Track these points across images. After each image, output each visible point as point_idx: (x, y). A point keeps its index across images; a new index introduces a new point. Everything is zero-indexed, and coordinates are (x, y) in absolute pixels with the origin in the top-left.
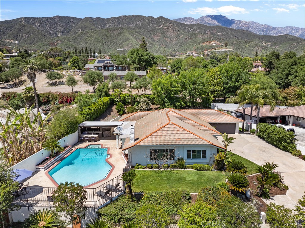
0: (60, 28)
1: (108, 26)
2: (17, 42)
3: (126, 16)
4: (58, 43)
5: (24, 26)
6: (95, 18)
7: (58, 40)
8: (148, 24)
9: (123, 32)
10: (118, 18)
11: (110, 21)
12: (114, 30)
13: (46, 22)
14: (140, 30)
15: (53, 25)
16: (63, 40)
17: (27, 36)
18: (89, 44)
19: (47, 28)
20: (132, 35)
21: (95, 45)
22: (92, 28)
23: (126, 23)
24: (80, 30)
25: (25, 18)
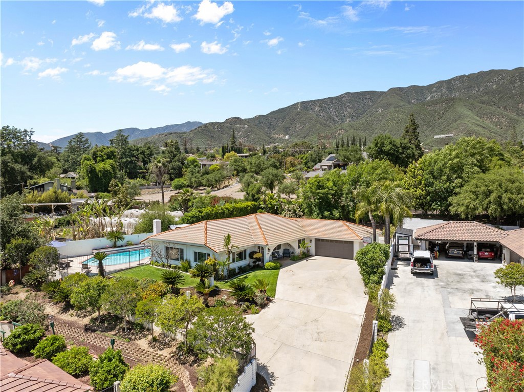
0: (349, 110)
1: (429, 97)
2: (287, 137)
3: (464, 76)
4: (339, 135)
5: (299, 113)
6: (407, 88)
7: (340, 130)
9: (453, 105)
10: (449, 82)
11: (433, 88)
12: (437, 104)
13: (329, 105)
15: (338, 108)
16: (347, 129)
17: (301, 127)
18: (389, 132)
19: (331, 113)
20: (472, 108)
21: (398, 132)
22: (399, 104)
23: (464, 89)
24: (380, 110)
25: (302, 103)
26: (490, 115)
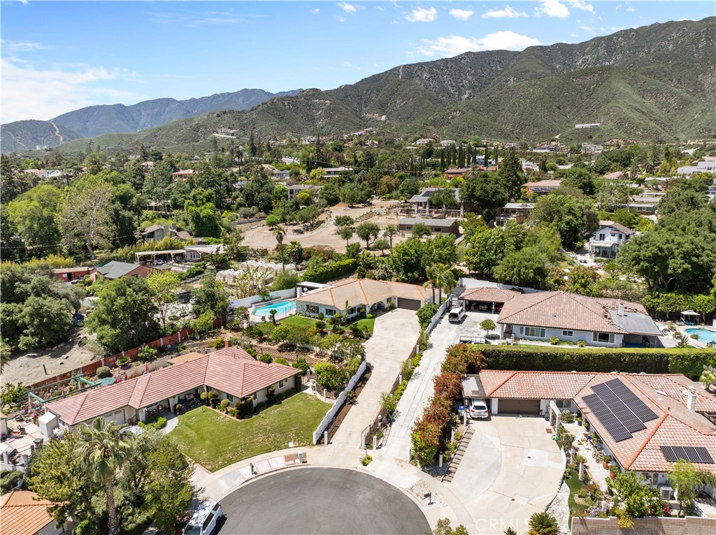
0: (470, 78)
1: (581, 61)
2: (384, 118)
3: (631, 30)
4: (453, 118)
5: (400, 83)
6: (552, 46)
7: (454, 111)
8: (693, 42)
9: (608, 78)
10: (609, 38)
11: (587, 47)
12: (587, 75)
13: (442, 70)
14: (662, 65)
15: (455, 75)
16: (465, 110)
17: (403, 104)
18: (519, 114)
19: (445, 82)
20: (633, 82)
21: (531, 116)
22: (538, 71)
23: (630, 50)
24: (512, 80)
25: (405, 66)
26: (656, 93)
